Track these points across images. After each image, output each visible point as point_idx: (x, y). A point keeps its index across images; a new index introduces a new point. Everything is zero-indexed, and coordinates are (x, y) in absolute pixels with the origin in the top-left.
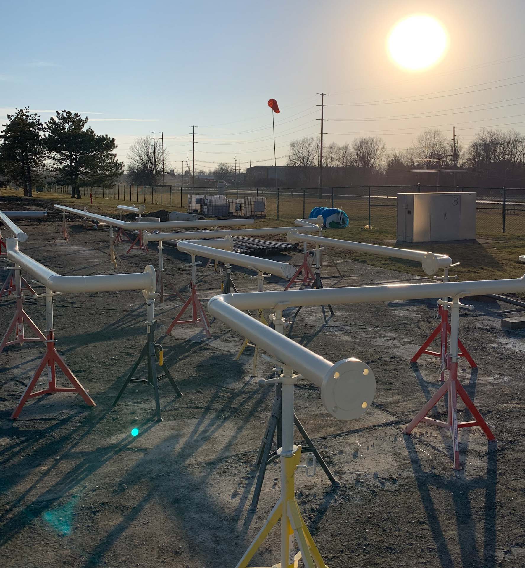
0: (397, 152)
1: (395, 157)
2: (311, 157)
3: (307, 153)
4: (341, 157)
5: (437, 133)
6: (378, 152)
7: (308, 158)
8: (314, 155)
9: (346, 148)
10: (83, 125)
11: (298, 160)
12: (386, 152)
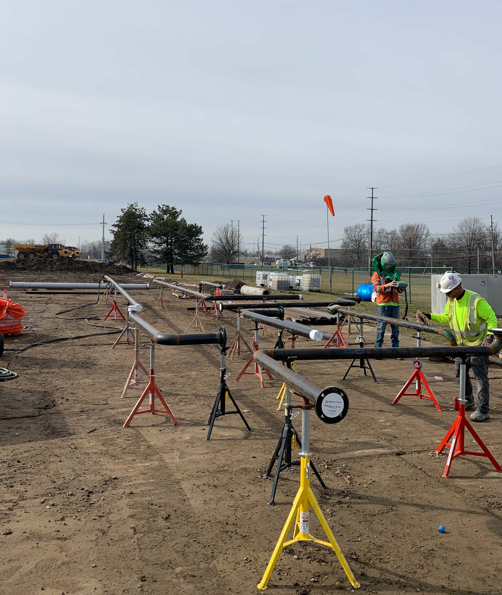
0: (440, 237)
1: (439, 241)
2: (362, 240)
3: (359, 237)
4: (389, 240)
5: (476, 221)
6: (423, 237)
7: (360, 241)
8: (365, 239)
9: (394, 233)
10: (178, 215)
11: (352, 243)
12: (430, 236)
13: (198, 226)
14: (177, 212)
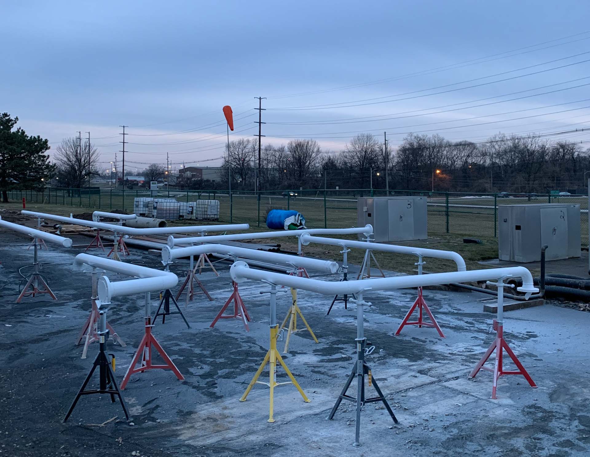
0: (331, 155)
1: (330, 159)
2: (247, 159)
3: (244, 155)
4: (277, 159)
5: (369, 138)
6: (314, 155)
7: (244, 160)
8: (250, 157)
9: (282, 150)
10: (12, 125)
11: (234, 162)
12: (320, 155)
13: (42, 139)
14: (11, 120)
